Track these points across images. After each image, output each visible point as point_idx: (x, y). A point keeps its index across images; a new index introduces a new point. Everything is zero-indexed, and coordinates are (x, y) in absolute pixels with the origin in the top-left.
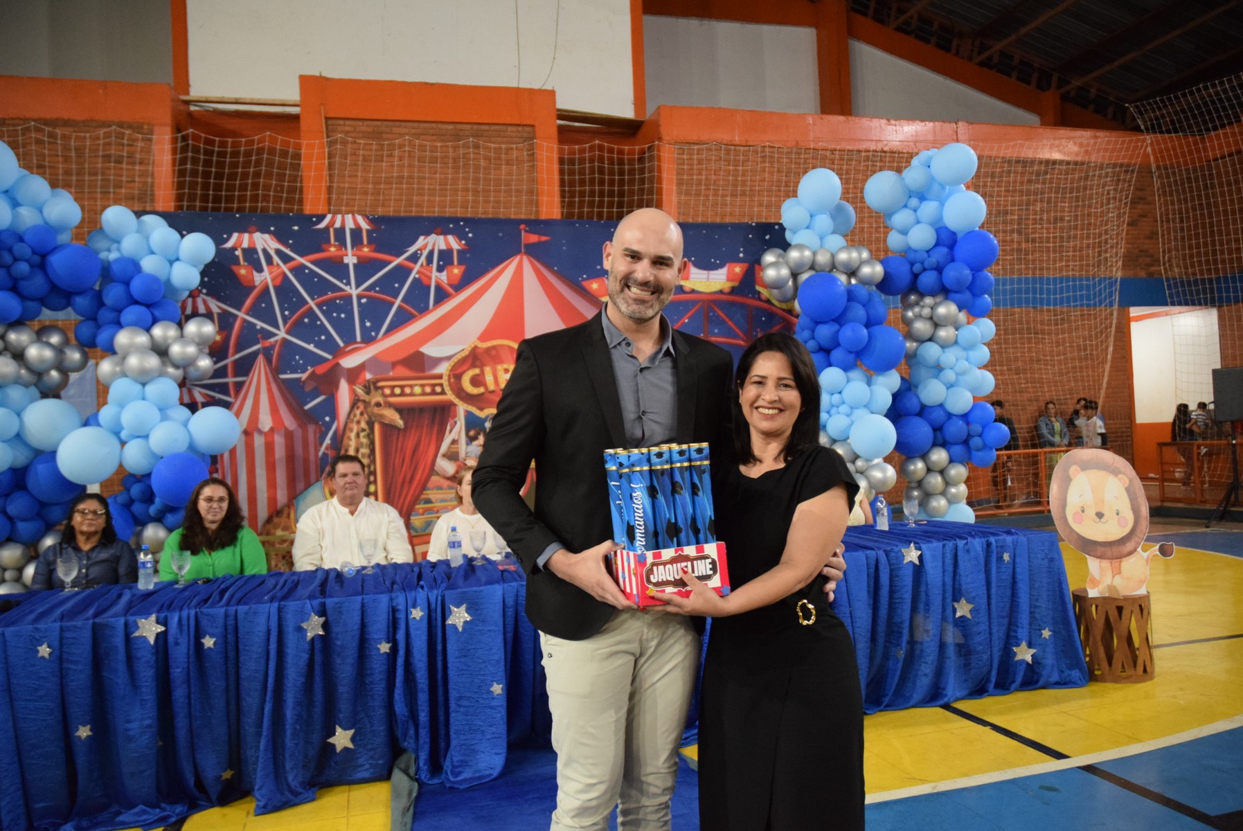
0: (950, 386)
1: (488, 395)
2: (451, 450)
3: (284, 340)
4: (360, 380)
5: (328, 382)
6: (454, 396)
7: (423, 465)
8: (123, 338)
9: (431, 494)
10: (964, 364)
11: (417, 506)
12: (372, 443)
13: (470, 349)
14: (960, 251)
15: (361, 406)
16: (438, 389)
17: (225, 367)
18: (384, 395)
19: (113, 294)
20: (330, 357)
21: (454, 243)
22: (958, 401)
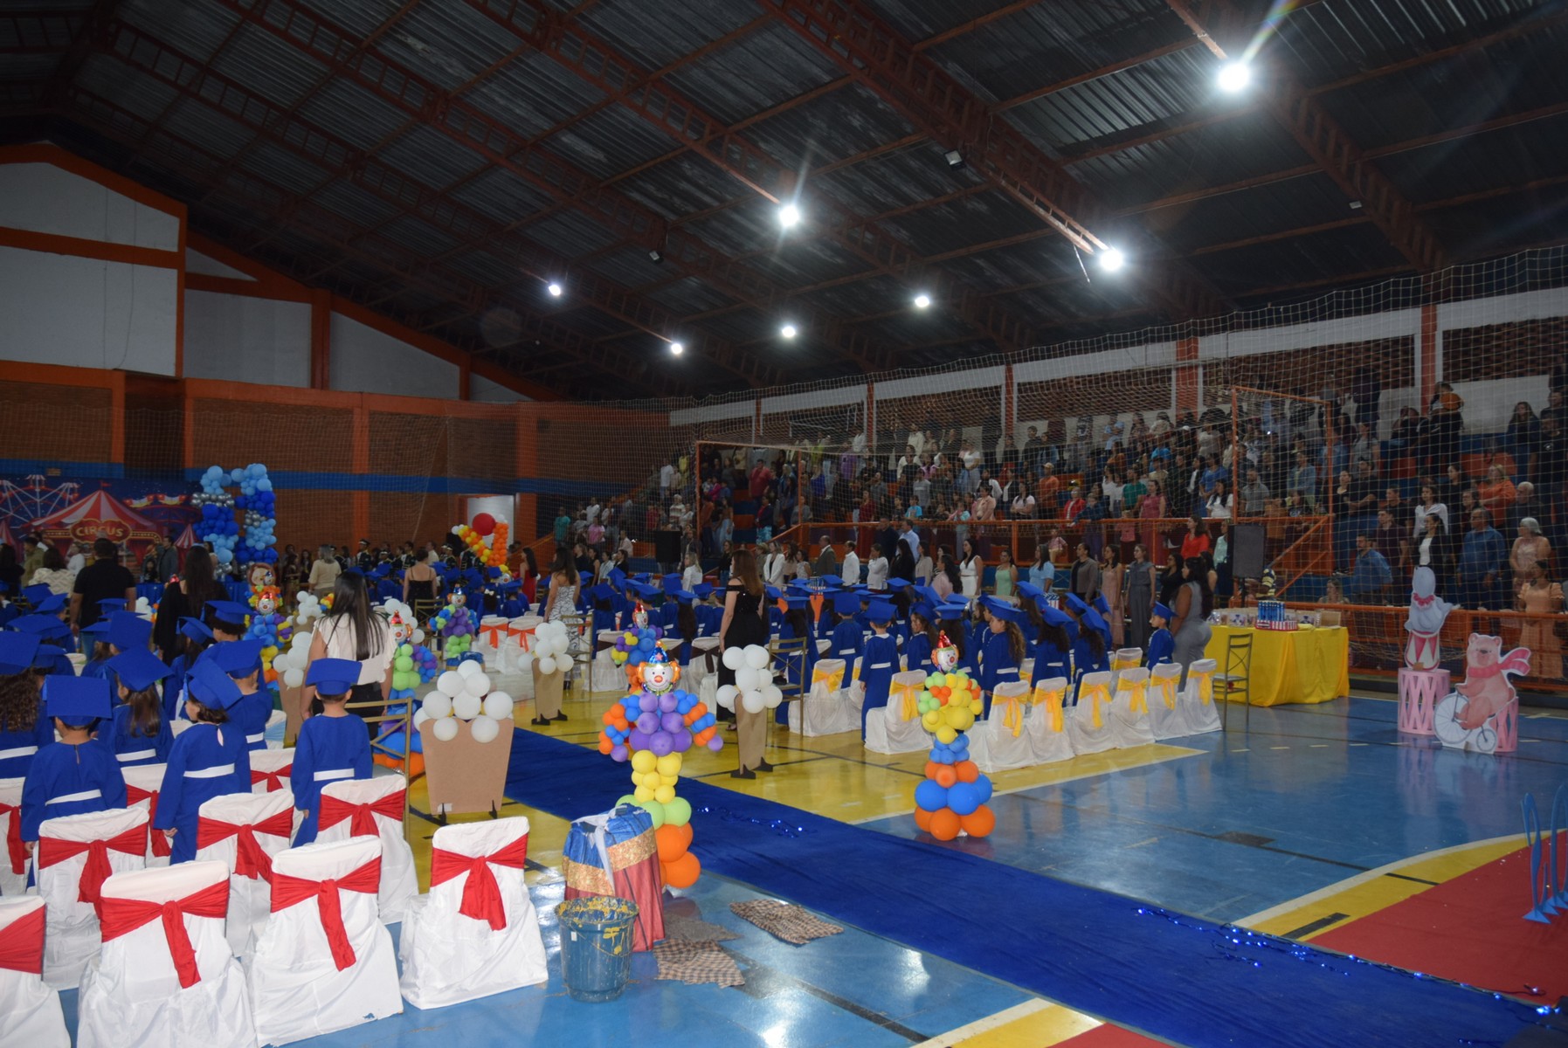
0: (257, 541)
3: (13, 517)
10: (261, 534)
14: (263, 497)
20: (28, 522)
22: (261, 546)
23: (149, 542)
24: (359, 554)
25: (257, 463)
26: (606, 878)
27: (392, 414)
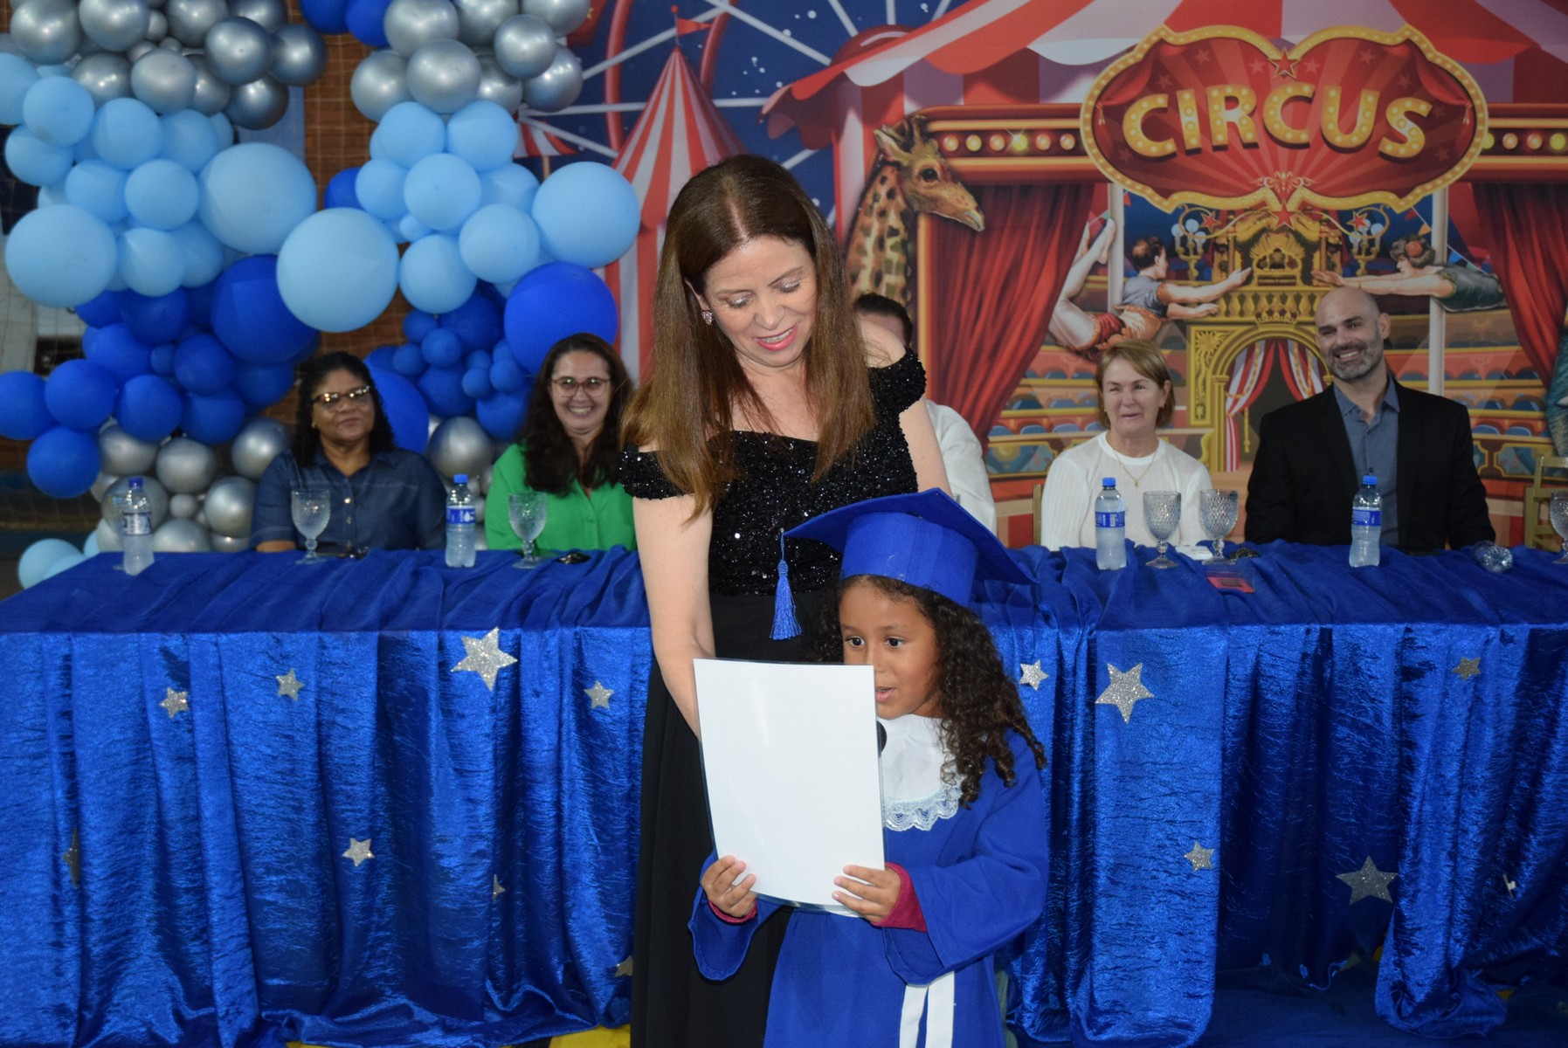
1: (1184, 160)
2: (1090, 286)
3: (727, 18)
4: (892, 115)
5: (819, 118)
6: (1102, 160)
7: (1022, 323)
8: (403, 15)
9: (1038, 386)
11: (1005, 413)
12: (911, 263)
13: (1147, 47)
15: (890, 174)
16: (1067, 142)
17: (602, 76)
18: (943, 153)
20: (825, 60)
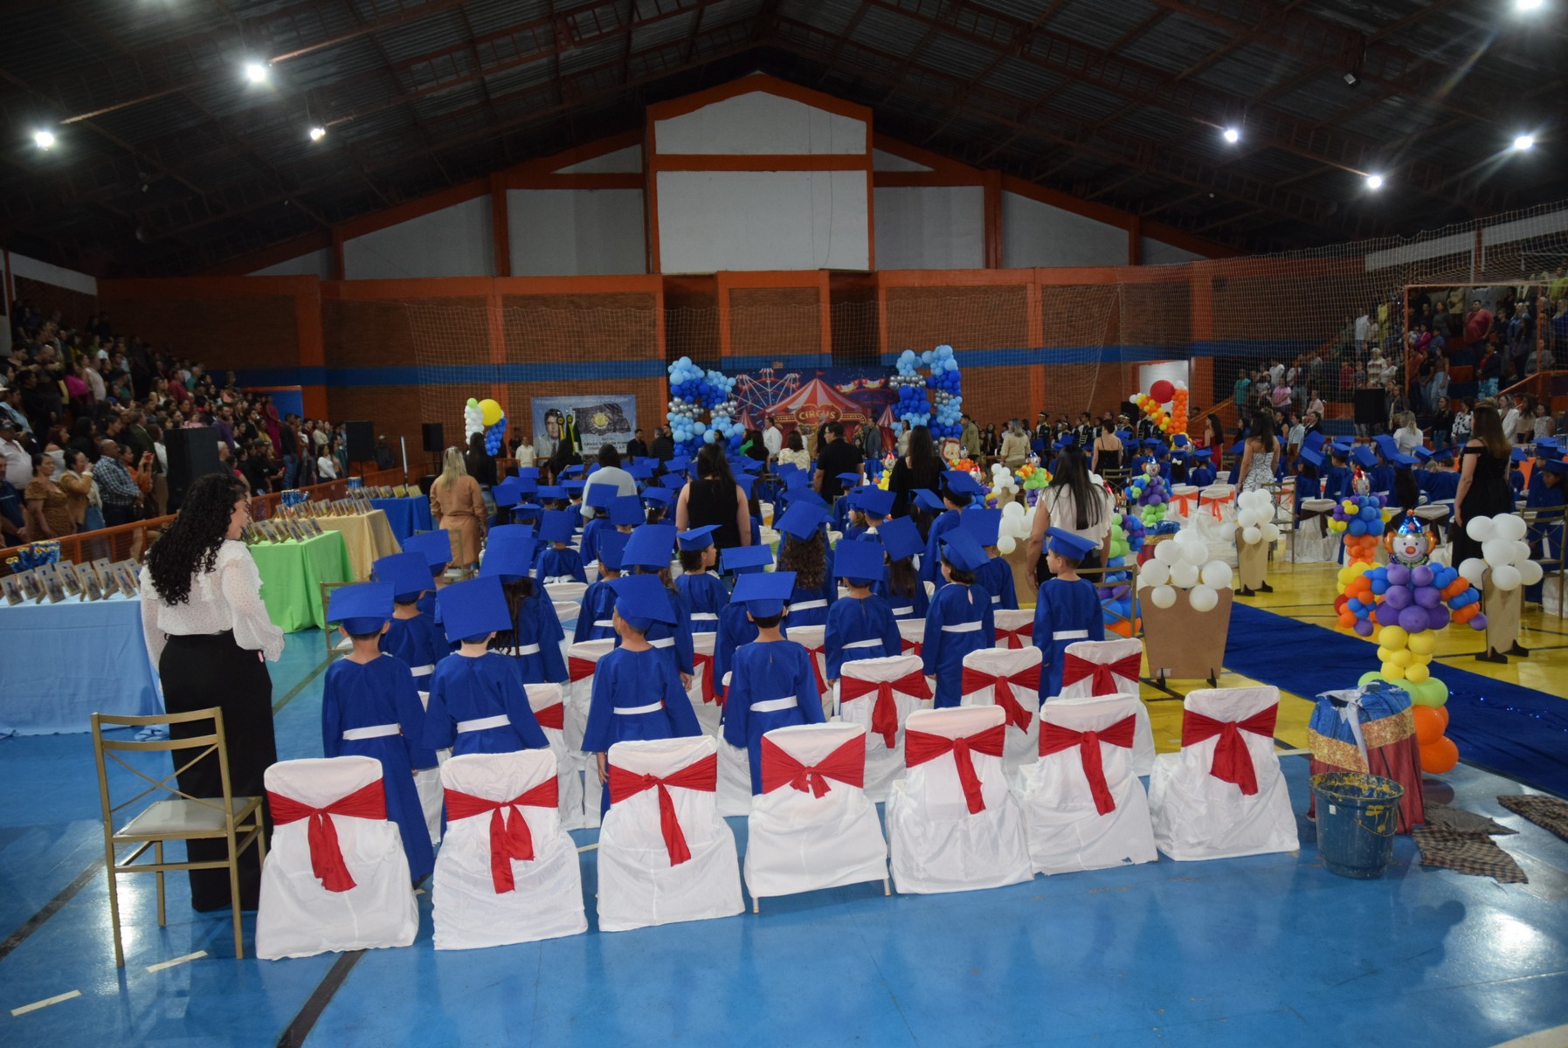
0: (946, 418)
5: (762, 416)
8: (717, 407)
10: (950, 411)
14: (950, 376)
19: (713, 395)
21: (797, 376)
22: (950, 422)
23: (856, 423)
24: (1039, 427)
25: (943, 344)
26: (1359, 755)
27: (1063, 286)
